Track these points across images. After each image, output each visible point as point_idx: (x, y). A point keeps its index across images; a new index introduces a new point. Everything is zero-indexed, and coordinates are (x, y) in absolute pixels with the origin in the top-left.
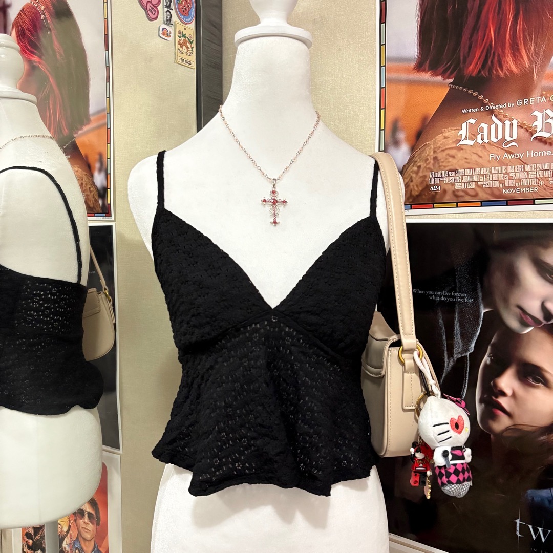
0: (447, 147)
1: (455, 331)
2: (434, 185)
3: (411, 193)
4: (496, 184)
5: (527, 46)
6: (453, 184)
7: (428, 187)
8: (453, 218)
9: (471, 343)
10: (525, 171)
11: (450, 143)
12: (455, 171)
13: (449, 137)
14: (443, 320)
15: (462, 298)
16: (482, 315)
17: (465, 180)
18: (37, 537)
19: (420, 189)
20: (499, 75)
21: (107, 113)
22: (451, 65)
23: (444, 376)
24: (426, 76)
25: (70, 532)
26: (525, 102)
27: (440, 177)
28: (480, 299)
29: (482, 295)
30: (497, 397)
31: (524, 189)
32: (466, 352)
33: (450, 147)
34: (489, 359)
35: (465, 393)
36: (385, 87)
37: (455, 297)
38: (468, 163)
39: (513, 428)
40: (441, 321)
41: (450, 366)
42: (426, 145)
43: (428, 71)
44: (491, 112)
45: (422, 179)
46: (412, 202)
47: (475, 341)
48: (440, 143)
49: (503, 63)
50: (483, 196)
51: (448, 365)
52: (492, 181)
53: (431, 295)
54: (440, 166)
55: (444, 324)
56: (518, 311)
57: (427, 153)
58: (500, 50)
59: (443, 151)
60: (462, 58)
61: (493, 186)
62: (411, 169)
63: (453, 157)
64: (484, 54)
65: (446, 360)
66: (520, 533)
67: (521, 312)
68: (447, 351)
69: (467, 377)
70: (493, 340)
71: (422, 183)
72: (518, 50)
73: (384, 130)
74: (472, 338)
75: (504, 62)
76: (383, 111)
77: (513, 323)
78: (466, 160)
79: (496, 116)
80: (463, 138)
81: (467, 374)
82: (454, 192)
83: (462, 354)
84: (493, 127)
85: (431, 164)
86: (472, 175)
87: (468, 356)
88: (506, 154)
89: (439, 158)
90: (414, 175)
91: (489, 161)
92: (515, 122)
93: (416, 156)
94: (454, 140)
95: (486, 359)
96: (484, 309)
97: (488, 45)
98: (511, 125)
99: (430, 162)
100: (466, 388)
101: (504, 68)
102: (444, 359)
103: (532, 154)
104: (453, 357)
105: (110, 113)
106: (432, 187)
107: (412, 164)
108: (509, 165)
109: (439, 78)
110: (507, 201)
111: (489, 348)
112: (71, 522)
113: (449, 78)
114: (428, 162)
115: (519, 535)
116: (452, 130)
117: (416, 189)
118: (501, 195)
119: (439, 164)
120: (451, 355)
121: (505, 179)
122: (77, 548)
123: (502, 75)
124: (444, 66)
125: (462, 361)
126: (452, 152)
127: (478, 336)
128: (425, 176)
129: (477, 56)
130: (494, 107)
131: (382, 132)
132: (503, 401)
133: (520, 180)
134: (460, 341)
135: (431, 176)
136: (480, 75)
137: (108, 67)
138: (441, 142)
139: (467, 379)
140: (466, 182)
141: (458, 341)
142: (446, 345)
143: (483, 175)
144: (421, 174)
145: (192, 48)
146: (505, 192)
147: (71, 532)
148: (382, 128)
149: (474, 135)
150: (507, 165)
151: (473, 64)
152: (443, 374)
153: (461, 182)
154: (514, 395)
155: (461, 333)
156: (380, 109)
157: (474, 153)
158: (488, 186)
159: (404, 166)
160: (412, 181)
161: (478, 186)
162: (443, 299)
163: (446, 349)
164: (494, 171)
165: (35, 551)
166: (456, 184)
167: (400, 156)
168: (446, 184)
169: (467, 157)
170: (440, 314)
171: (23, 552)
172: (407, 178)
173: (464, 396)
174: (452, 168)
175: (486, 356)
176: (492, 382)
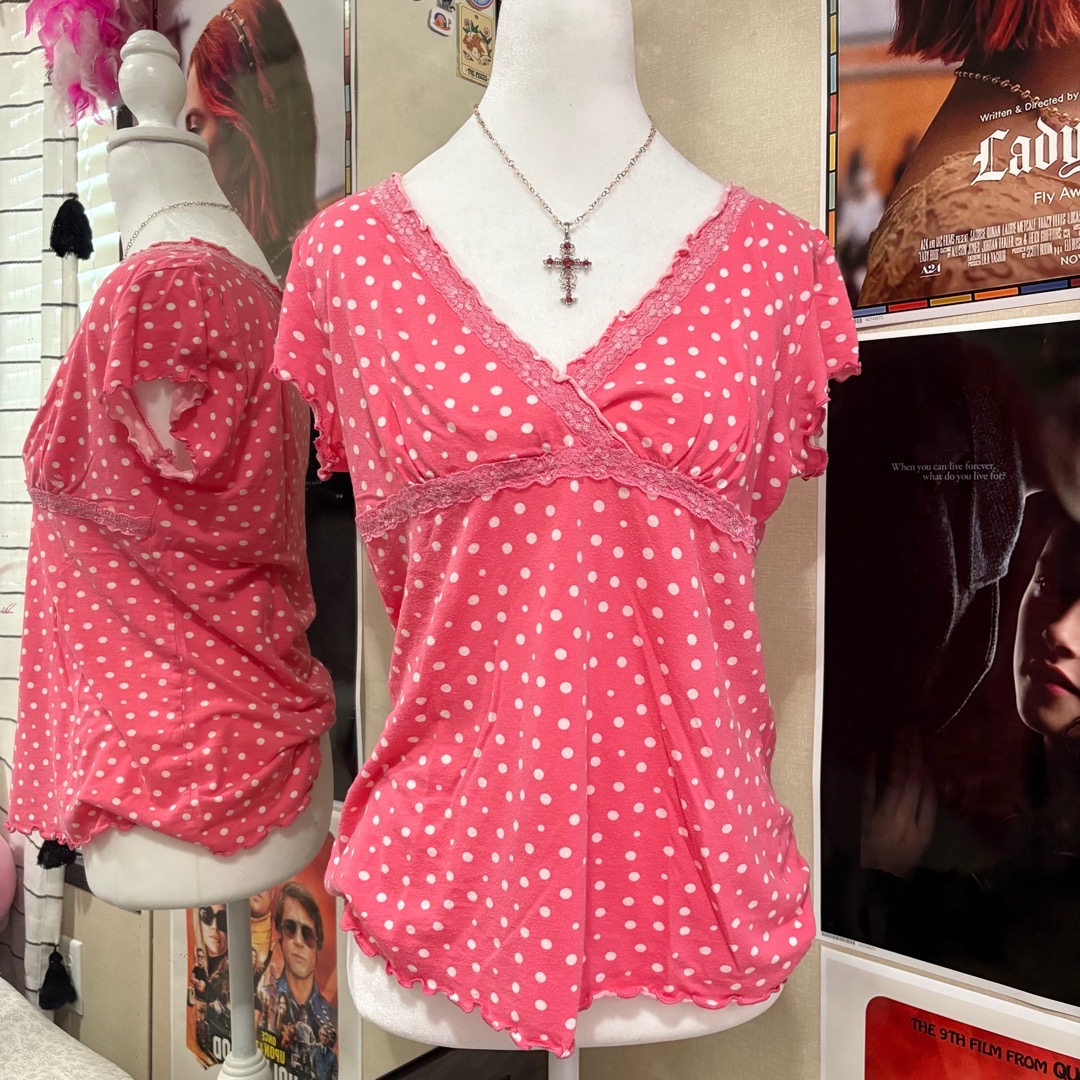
0: (953, 189)
1: (972, 538)
2: (928, 263)
3: (886, 283)
4: (1047, 249)
6: (963, 259)
7: (917, 268)
8: (967, 323)
9: (1003, 559)
11: (958, 182)
12: (968, 232)
13: (956, 171)
14: (949, 518)
15: (985, 472)
16: (1024, 501)
17: (987, 247)
18: (214, 975)
19: (904, 273)
20: (1049, 45)
22: (958, 35)
23: (952, 626)
24: (912, 62)
25: (271, 964)
27: (939, 248)
28: (1019, 471)
29: (1023, 463)
30: (1054, 661)
32: (994, 576)
33: (957, 188)
34: (1039, 587)
35: (993, 656)
36: (837, 93)
37: (971, 472)
38: (993, 215)
40: (945, 520)
41: (964, 605)
42: (913, 189)
43: (916, 51)
44: (1036, 113)
45: (906, 255)
46: (888, 299)
47: (1010, 554)
48: (939, 184)
49: (1055, 21)
50: (1023, 274)
51: (960, 605)
52: (1039, 243)
53: (927, 473)
54: (939, 227)
55: (951, 525)
57: (916, 204)
59: (945, 197)
60: (978, 20)
61: (1042, 253)
62: (886, 237)
63: (964, 206)
64: (1019, 11)
65: (956, 595)
68: (958, 577)
69: (997, 624)
70: (1044, 550)
71: (906, 261)
73: (836, 171)
74: (1005, 549)
75: (1058, 19)
78: (989, 210)
79: (1045, 121)
80: (983, 169)
81: (997, 620)
82: (966, 272)
83: (985, 581)
84: (1040, 141)
85: (923, 224)
86: (1001, 236)
87: (997, 585)
88: (1065, 189)
89: (937, 212)
90: (891, 249)
91: (1033, 207)
93: (894, 212)
94: (965, 175)
95: (1033, 587)
96: (1027, 491)
98: (1075, 133)
99: (920, 222)
100: (995, 646)
101: (1058, 29)
102: (952, 593)
104: (969, 589)
106: (925, 269)
107: (887, 229)
108: (1071, 209)
109: (938, 63)
110: (1069, 279)
111: (1038, 564)
112: (273, 944)
113: (955, 60)
114: (916, 221)
116: (961, 156)
117: (895, 273)
118: (1058, 269)
119: (937, 222)
120: (964, 584)
121: (1065, 236)
122: (283, 994)
123: (1054, 41)
124: (948, 37)
125: (985, 595)
126: (962, 198)
127: (1016, 544)
128: (912, 249)
129: (1006, 14)
130: (1041, 104)
131: (832, 176)
132: (1066, 668)
134: (981, 556)
135: (923, 248)
136: (1014, 47)
137: (349, 113)
138: (941, 182)
139: (997, 628)
140: (990, 252)
141: (978, 557)
142: (955, 567)
143: (1022, 235)
144: (904, 245)
145: (489, 51)
146: (1065, 261)
147: (273, 964)
148: (832, 167)
149: (1003, 160)
150: (1068, 210)
151: (999, 29)
152: (949, 624)
153: (979, 252)
155: (984, 541)
156: (829, 134)
157: (1003, 194)
158: (1032, 255)
159: (872, 234)
160: (887, 260)
161: (1013, 256)
162: (949, 477)
163: (955, 573)
164: (1043, 224)
165: (208, 1002)
166: (970, 258)
167: (864, 216)
168: (952, 258)
169: (991, 204)
170: (944, 507)
171: (189, 1005)
172: (878, 256)
173: (990, 664)
174: (962, 227)
175: (1032, 582)
176: (1045, 632)
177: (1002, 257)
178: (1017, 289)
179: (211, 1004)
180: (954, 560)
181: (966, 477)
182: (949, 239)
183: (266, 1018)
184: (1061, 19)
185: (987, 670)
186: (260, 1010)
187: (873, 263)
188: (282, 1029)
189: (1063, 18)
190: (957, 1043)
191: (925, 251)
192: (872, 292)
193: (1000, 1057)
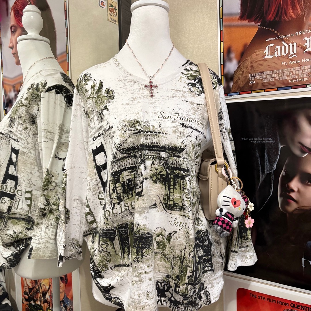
0: (258, 60)
1: (265, 159)
2: (251, 81)
3: (239, 86)
4: (285, 78)
5: (300, 3)
6: (262, 80)
7: (248, 82)
8: (263, 98)
9: (274, 165)
10: (301, 69)
11: (260, 58)
12: (263, 72)
13: (259, 55)
14: (259, 153)
15: (269, 140)
16: (280, 149)
17: (268, 76)
18: (31, 294)
19: (244, 83)
20: (285, 20)
21: (67, 54)
22: (259, 16)
23: (260, 184)
24: (245, 22)
25: (50, 289)
26: (300, 33)
27: (255, 76)
28: (279, 140)
29: (280, 138)
30: (289, 193)
31: (301, 79)
32: (272, 170)
33: (260, 60)
34: (285, 173)
35: (272, 192)
36: (223, 30)
37: (265, 140)
38: (270, 68)
39: (299, 209)
40: (257, 154)
41: (263, 178)
42: (246, 59)
43: (246, 20)
44: (282, 39)
45: (245, 78)
46: (240, 91)
47: (276, 164)
48: (254, 58)
49: (287, 13)
50: (279, 85)
51: (262, 178)
52: (283, 76)
53: (252, 140)
54: (254, 71)
55: (259, 155)
56: (299, 145)
57: (247, 63)
58: (285, 6)
59: (256, 62)
60: (265, 12)
61: (284, 79)
62: (239, 73)
63: (262, 65)
64: (277, 9)
66: (304, 266)
67: (301, 145)
68: (261, 170)
69: (273, 183)
70: (286, 162)
71: (245, 80)
72: (295, 6)
74: (275, 162)
75: (288, 12)
76: (222, 43)
77: (297, 152)
78: (269, 66)
79: (284, 42)
80: (267, 55)
81: (273, 182)
82: (262, 84)
83: (269, 171)
84: (283, 47)
85: (250, 69)
86: (272, 74)
87: (273, 172)
89: (254, 66)
90: (240, 76)
91: (281, 66)
92: (295, 44)
93: (241, 66)
94: (262, 56)
95: (283, 173)
96: (281, 146)
97: (278, 4)
98: (293, 46)
100: (272, 189)
101: (288, 16)
102: (260, 174)
103: (305, 60)
104: (265, 173)
105: (68, 54)
106: (250, 82)
107: (239, 70)
109: (253, 23)
110: (291, 86)
111: (284, 166)
112: (51, 283)
113: (258, 23)
114: (248, 69)
115: (304, 267)
116: (260, 50)
117: (242, 83)
118: (289, 83)
119: (254, 69)
120: (263, 172)
121: (290, 75)
123: (287, 19)
124: (255, 17)
125: (269, 175)
126: (261, 62)
127: (278, 161)
128: (247, 76)
129: (273, 10)
130: (283, 37)
131: (222, 54)
132: (293, 195)
133: (298, 75)
134: (268, 164)
136: (275, 20)
137: (67, 28)
138: (255, 58)
139: (273, 184)
140: (269, 78)
141: (267, 164)
142: (260, 167)
143: (278, 74)
144: (244, 75)
145: (116, 13)
146: (291, 81)
148: (222, 52)
149: (273, 52)
150: (291, 67)
151: (271, 15)
152: (259, 183)
153: (267, 78)
154: (299, 191)
155: (269, 160)
157: (273, 62)
158: (281, 79)
159: (235, 72)
160: (239, 79)
161: (276, 80)
162: (258, 142)
163: (260, 169)
164: (284, 71)
165: (29, 302)
166: (264, 80)
167: (232, 66)
168: (258, 79)
169: (269, 65)
170: (257, 150)
171: (23, 303)
172: (236, 78)
173: (271, 194)
174: (261, 71)
175: (283, 171)
176: (286, 185)
178: (277, 89)
179: (30, 302)
180: (260, 165)
181: (263, 142)
182: (257, 74)
184: (289, 13)
185: (270, 196)
187: (235, 80)
189: (289, 12)
190: (263, 299)
191: (250, 77)
192: (235, 88)
193: (275, 303)
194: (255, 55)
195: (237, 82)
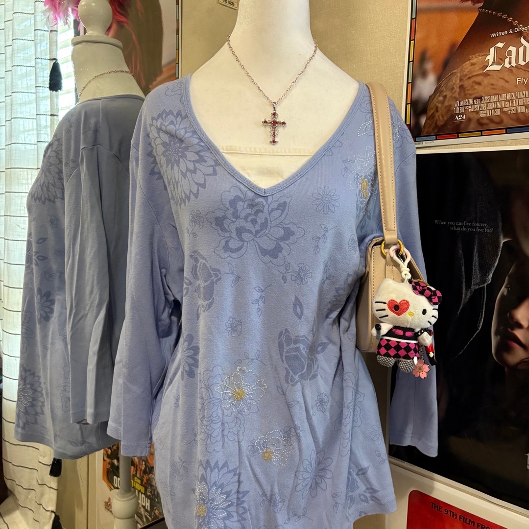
0: (474, 74)
1: (474, 262)
2: (459, 114)
3: (436, 124)
4: (522, 109)
6: (477, 112)
7: (453, 116)
8: (477, 147)
9: (489, 274)
11: (477, 70)
12: (481, 98)
13: (476, 64)
14: (463, 251)
15: (482, 228)
16: (501, 244)
17: (490, 107)
19: (446, 119)
21: (176, 63)
23: (461, 307)
27: (465, 106)
28: (500, 228)
29: (503, 224)
30: (513, 329)
32: (484, 283)
33: (476, 73)
34: (507, 290)
35: (481, 324)
36: (416, 18)
37: (475, 227)
38: (494, 89)
40: (461, 252)
41: (468, 297)
42: (453, 73)
44: (520, 34)
45: (447, 109)
46: (437, 132)
47: (493, 272)
48: (467, 71)
50: (508, 123)
51: (466, 296)
52: (518, 106)
53: (452, 226)
54: (466, 95)
55: (464, 255)
57: (454, 82)
59: (469, 78)
61: (519, 112)
62: (437, 99)
63: (479, 84)
65: (464, 291)
68: (466, 282)
69: (484, 308)
70: (511, 271)
71: (447, 112)
73: (413, 61)
74: (490, 269)
76: (412, 42)
78: (492, 87)
79: (524, 38)
80: (490, 64)
81: (484, 306)
82: (478, 120)
83: (479, 285)
85: (457, 93)
86: (498, 101)
87: (485, 288)
89: (465, 86)
90: (440, 105)
91: (516, 86)
93: (442, 85)
94: (481, 67)
95: (503, 290)
96: (504, 239)
99: (455, 91)
100: (483, 319)
102: (462, 290)
104: (471, 288)
106: (457, 117)
107: (438, 94)
111: (507, 278)
113: (478, 2)
114: (453, 91)
116: (479, 56)
117: (441, 118)
118: (527, 121)
119: (465, 92)
120: (468, 286)
125: (479, 292)
126: (478, 79)
127: (496, 267)
128: (450, 106)
130: (523, 29)
132: (519, 333)
134: (478, 272)
138: (468, 70)
139: (484, 310)
140: (491, 110)
141: (476, 272)
142: (464, 277)
143: (509, 101)
144: (446, 104)
148: (411, 59)
149: (501, 59)
152: (460, 306)
153: (487, 108)
155: (479, 264)
156: (410, 40)
157: (501, 78)
158: (514, 112)
159: (430, 96)
160: (437, 111)
161: (504, 112)
162: (464, 229)
163: (464, 280)
164: (520, 96)
165: (112, 459)
166: (481, 112)
167: (427, 87)
168: (471, 112)
169: (494, 83)
170: (460, 245)
171: (104, 460)
172: (432, 109)
173: (480, 328)
174: (478, 95)
175: (503, 287)
176: (508, 314)
177: (498, 112)
178: (505, 130)
179: (113, 461)
180: (464, 273)
181: (473, 230)
183: (136, 471)
185: (478, 331)
186: (134, 467)
187: (430, 113)
188: (143, 477)
190: (453, 517)
191: (457, 107)
192: (428, 128)
193: (474, 526)
194: (470, 66)
195: (433, 116)
